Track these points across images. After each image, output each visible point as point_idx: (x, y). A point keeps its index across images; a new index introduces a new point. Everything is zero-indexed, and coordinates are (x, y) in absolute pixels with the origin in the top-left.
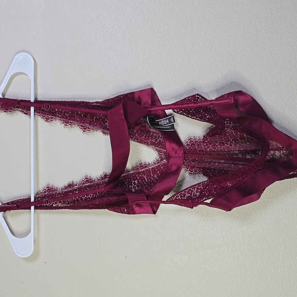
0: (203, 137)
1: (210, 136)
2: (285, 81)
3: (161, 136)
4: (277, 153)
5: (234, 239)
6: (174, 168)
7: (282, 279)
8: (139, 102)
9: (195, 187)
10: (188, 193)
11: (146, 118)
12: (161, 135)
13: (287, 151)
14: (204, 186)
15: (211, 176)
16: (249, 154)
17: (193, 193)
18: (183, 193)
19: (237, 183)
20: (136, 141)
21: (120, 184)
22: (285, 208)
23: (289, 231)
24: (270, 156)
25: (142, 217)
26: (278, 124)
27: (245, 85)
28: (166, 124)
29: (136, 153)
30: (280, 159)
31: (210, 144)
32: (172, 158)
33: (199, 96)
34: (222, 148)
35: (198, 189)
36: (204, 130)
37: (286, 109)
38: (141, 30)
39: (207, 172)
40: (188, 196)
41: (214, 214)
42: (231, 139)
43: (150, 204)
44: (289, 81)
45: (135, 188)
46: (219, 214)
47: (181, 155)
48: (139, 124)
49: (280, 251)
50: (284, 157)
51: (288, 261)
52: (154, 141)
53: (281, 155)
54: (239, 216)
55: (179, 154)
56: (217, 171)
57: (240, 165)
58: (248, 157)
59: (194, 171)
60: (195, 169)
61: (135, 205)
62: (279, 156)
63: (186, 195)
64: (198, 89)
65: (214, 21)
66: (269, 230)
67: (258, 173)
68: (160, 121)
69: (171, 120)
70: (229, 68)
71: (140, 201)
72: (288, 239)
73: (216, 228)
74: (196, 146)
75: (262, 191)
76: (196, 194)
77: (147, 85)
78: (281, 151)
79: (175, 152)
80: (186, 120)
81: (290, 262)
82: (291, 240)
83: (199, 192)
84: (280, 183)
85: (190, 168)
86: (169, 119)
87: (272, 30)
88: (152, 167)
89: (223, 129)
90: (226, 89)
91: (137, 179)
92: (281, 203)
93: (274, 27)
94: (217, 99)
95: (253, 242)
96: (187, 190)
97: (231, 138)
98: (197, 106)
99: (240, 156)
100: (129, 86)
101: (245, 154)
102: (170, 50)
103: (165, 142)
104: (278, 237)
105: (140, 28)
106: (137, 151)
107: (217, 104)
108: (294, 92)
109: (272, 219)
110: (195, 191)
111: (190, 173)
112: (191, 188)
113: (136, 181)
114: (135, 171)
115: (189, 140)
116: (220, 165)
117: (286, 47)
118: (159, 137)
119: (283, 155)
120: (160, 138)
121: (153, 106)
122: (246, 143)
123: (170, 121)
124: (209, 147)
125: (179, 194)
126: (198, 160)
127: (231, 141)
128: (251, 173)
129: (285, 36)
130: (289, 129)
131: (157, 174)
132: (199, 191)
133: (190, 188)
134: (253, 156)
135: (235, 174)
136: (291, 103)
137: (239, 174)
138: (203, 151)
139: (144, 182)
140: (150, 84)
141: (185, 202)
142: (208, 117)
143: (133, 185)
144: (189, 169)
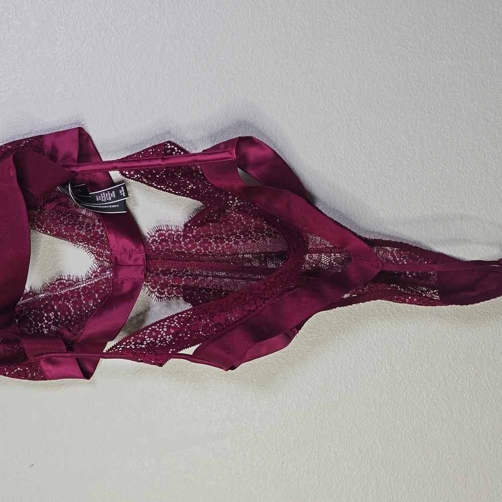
0: (183, 227)
1: (198, 226)
2: (338, 121)
3: (98, 223)
4: (325, 259)
5: (245, 424)
6: (127, 287)
7: (335, 498)
8: (53, 157)
9: (164, 325)
10: (150, 337)
11: (67, 187)
12: (99, 221)
13: (343, 255)
14: (182, 322)
15: (201, 302)
16: (272, 259)
17: (159, 336)
18: (140, 336)
19: (245, 316)
20: (49, 232)
21: (17, 321)
22: (339, 363)
23: (348, 406)
24: (311, 265)
25: (64, 385)
26: (325, 204)
27: (263, 128)
28: (110, 199)
29: (52, 257)
30: (330, 270)
31: (198, 240)
32: (122, 267)
33: (173, 147)
34: (220, 248)
35: (169, 327)
36: (188, 213)
37: (341, 176)
38: (61, 13)
39: (193, 295)
40: (149, 342)
41: (207, 375)
42: (238, 232)
43: (77, 359)
44: (347, 121)
45: (48, 327)
46: (216, 376)
47: (140, 262)
48: (54, 198)
49: (330, 444)
50: (337, 267)
51: (345, 463)
52: (84, 234)
53: (332, 262)
54: (255, 379)
55: (136, 260)
56: (211, 293)
57: (254, 280)
58: (271, 265)
59: (166, 293)
60: (168, 288)
61: (44, 361)
62: (328, 264)
63: (145, 340)
64: (174, 134)
65: (205, 3)
66: (311, 405)
67: (286, 295)
68: (99, 194)
69: (120, 192)
70: (234, 95)
71: (51, 353)
72: (345, 422)
73: (210, 403)
74: (170, 243)
75: (296, 330)
76: (165, 337)
77: (73, 122)
78: (332, 254)
79: (128, 255)
80: (152, 193)
81: (350, 465)
82: (351, 424)
83: (172, 334)
84: (331, 315)
85: (158, 287)
86: (117, 191)
87: (315, 24)
88: (82, 286)
89: (221, 211)
90: (228, 134)
91: (53, 310)
92: (332, 353)
93: (318, 19)
94: (205, 152)
95: (280, 428)
96: (148, 331)
97: (237, 229)
98: (168, 164)
99: (256, 264)
100: (37, 124)
101: (265, 260)
102: (119, 55)
103: (106, 235)
104: (327, 417)
105: (57, 9)
106: (54, 254)
107: (205, 161)
108: (355, 143)
109: (317, 383)
110: (164, 332)
111: (158, 297)
112: (156, 327)
113: (51, 314)
114: (49, 293)
115: (157, 231)
116: (217, 281)
117: (339, 58)
118: (94, 225)
119: (335, 263)
120: (96, 228)
121: (81, 163)
122: (264, 239)
123: (117, 194)
124: (194, 246)
125: (133, 338)
126: (175, 271)
127: (238, 234)
128: (271, 296)
129: (338, 36)
130: (345, 214)
131: (95, 300)
132: (172, 331)
133: (154, 327)
134: (280, 263)
135: (241, 298)
136: (350, 164)
137: (247, 299)
138: (183, 253)
139: (67, 316)
140: (80, 121)
141: (141, 353)
142: (190, 186)
143: (46, 321)
144: (156, 289)
